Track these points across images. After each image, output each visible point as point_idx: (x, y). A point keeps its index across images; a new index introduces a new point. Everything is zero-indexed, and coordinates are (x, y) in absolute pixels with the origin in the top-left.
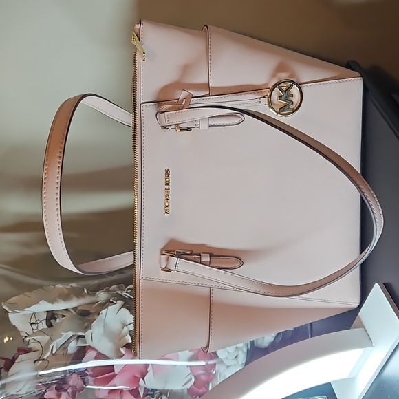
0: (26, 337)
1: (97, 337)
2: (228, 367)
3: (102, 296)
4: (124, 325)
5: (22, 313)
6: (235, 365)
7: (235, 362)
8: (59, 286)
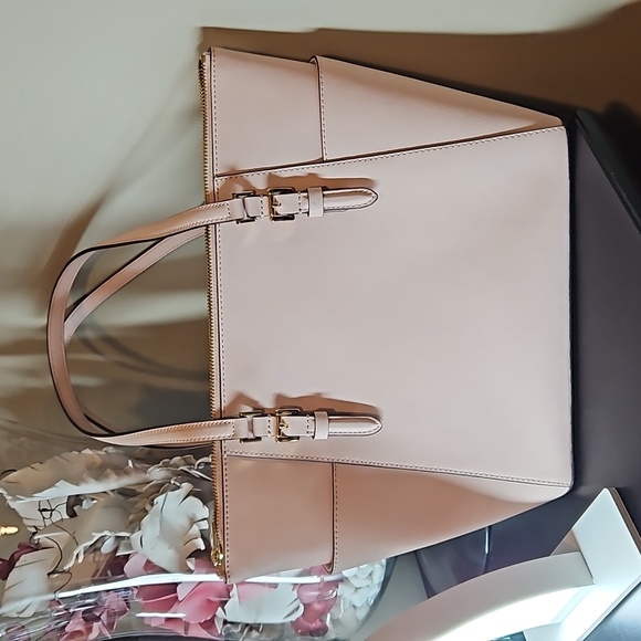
0: (34, 534)
1: (150, 541)
2: (357, 589)
3: (156, 474)
4: (193, 522)
5: (29, 500)
6: (368, 586)
7: (369, 582)
8: (88, 451)
